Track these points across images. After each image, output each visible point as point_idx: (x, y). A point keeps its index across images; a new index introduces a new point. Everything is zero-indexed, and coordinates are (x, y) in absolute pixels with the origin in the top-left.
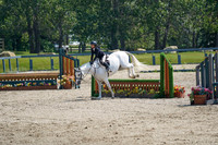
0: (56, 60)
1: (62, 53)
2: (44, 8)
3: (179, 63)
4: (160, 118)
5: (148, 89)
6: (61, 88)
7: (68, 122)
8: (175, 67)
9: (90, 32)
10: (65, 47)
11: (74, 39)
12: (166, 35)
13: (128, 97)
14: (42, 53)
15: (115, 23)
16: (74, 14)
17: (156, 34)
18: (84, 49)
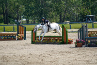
0: (16, 27)
1: (18, 24)
2: (10, 4)
3: (70, 29)
4: (62, 53)
5: (57, 40)
6: (18, 40)
7: (21, 55)
8: (68, 30)
9: (31, 15)
10: (19, 21)
11: (23, 18)
12: (64, 16)
13: (48, 44)
14: (9, 24)
15: (42, 11)
16: (24, 6)
17: (60, 15)
18: (28, 22)
